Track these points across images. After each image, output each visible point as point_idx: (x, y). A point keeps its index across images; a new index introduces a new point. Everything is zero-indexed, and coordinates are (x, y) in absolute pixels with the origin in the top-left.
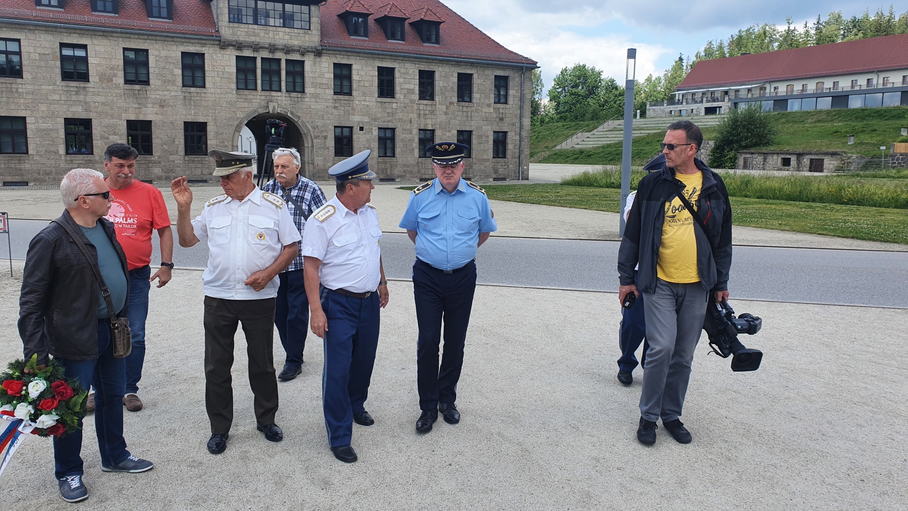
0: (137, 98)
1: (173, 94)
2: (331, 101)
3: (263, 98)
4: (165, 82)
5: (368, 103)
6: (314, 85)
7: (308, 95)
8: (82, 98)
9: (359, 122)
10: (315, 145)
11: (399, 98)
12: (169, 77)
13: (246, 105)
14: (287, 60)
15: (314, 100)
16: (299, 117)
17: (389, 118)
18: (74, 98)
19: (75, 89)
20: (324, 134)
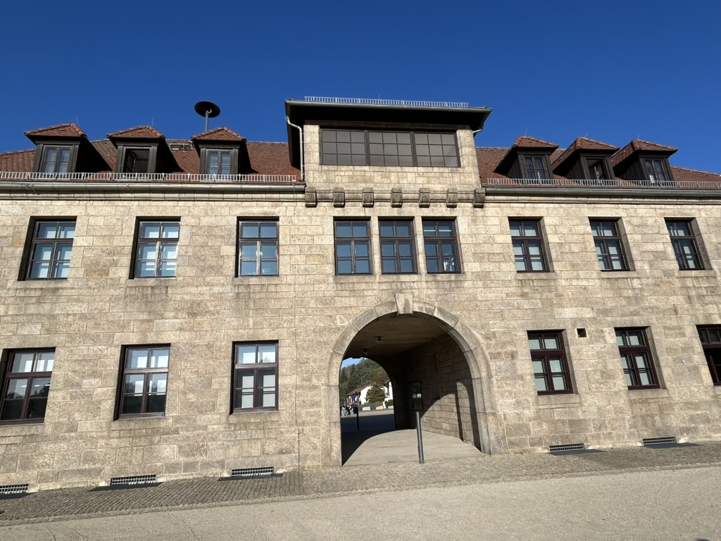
1: (216, 290)
2: (514, 283)
3: (384, 287)
4: (203, 271)
5: (584, 283)
6: (479, 257)
7: (469, 276)
8: (47, 307)
9: (574, 321)
10: (493, 373)
11: (642, 269)
12: (212, 261)
13: (353, 301)
14: (425, 219)
15: (480, 284)
16: (456, 319)
17: (632, 309)
18: (32, 309)
19: (38, 293)
20: (510, 348)
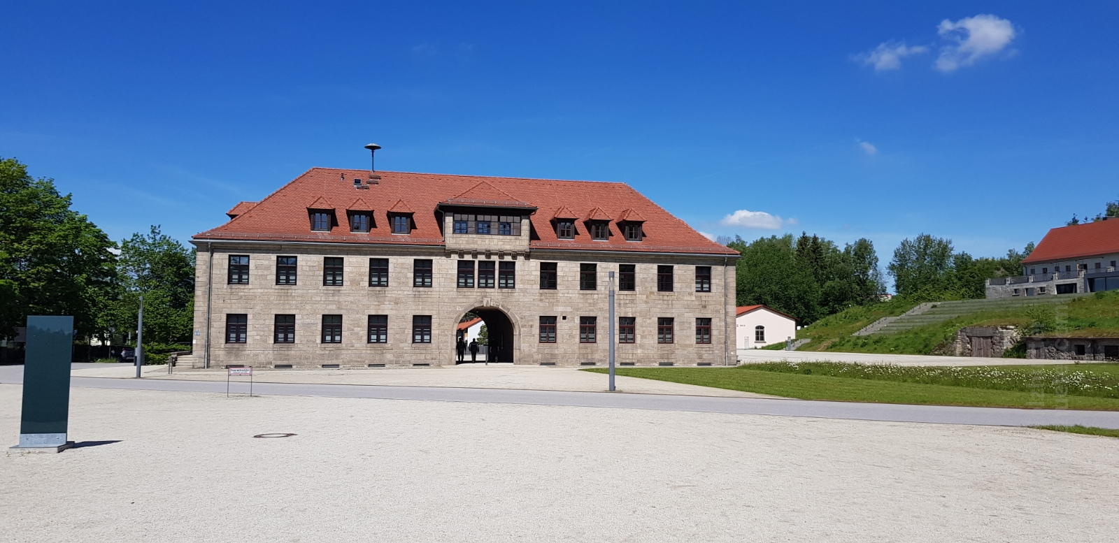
0: (377, 297)
1: (406, 293)
2: (538, 295)
3: (478, 294)
4: (400, 284)
5: (571, 296)
6: (523, 282)
7: (517, 290)
8: (336, 298)
9: (562, 312)
10: (522, 333)
11: (601, 290)
12: (403, 280)
13: (464, 300)
14: (500, 262)
15: (522, 294)
16: (509, 310)
17: (591, 308)
18: (331, 299)
19: (332, 292)
20: (531, 323)
